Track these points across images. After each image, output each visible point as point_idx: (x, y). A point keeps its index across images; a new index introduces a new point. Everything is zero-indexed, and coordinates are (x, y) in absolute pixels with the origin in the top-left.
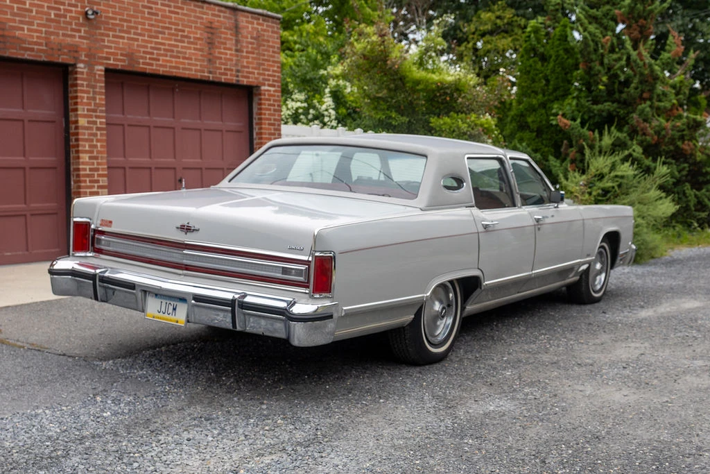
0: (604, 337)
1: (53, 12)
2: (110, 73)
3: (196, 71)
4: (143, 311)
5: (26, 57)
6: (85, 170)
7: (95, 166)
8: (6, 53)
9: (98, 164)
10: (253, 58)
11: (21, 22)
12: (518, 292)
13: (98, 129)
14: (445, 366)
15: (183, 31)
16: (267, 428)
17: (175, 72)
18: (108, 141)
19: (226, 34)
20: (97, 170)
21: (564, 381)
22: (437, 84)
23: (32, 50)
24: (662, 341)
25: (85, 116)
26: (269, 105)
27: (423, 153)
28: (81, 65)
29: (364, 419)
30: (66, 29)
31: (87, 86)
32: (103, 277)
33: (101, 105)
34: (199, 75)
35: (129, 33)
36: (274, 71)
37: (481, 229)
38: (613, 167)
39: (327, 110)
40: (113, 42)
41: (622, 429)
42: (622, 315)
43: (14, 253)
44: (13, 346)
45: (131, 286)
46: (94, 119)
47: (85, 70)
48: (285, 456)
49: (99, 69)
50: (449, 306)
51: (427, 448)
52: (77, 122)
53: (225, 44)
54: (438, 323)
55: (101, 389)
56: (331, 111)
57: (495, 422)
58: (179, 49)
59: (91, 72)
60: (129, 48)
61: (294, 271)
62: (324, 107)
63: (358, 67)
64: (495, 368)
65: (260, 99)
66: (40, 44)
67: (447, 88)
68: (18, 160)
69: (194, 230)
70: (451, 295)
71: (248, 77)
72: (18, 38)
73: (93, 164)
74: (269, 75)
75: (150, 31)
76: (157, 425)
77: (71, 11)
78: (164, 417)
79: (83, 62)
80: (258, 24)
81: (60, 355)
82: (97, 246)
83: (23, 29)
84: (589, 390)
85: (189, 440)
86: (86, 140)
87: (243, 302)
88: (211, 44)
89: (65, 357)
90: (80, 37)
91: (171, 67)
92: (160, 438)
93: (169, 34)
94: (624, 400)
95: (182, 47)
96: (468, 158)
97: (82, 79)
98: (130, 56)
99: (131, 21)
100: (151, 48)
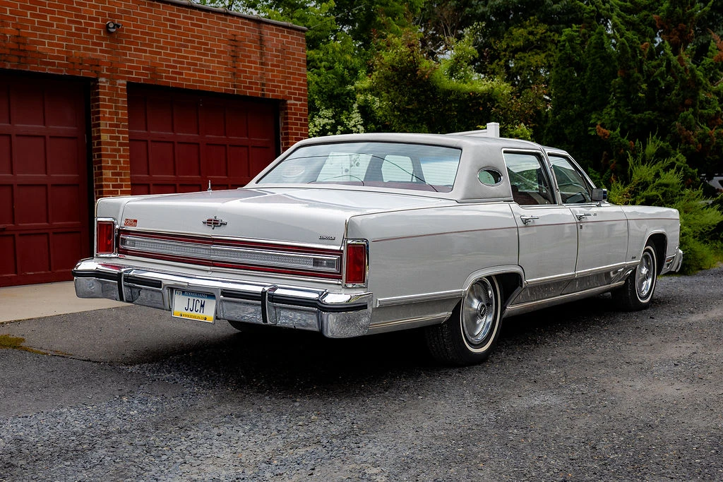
0: (653, 339)
1: (74, 26)
2: (132, 87)
3: (220, 84)
4: (170, 310)
5: (47, 71)
6: (108, 186)
7: (119, 182)
8: (26, 68)
9: (121, 180)
10: (279, 72)
11: (42, 36)
12: (561, 295)
13: (121, 144)
14: (485, 367)
15: (207, 44)
16: (300, 423)
17: (198, 86)
18: (131, 157)
19: (250, 46)
20: (121, 186)
21: (612, 377)
22: (469, 94)
23: (53, 64)
24: (714, 341)
25: (107, 131)
26: (296, 119)
27: (458, 145)
28: (103, 79)
29: (402, 414)
30: (87, 43)
31: (110, 100)
32: (129, 276)
33: (124, 120)
34: (223, 89)
35: (152, 46)
36: (300, 84)
37: (520, 224)
38: (657, 175)
39: (355, 126)
40: (135, 56)
41: (676, 418)
42: (671, 320)
43: (37, 273)
44: (37, 352)
45: (158, 284)
46: (117, 134)
47: (107, 85)
48: (320, 448)
49: (121, 84)
50: (488, 305)
51: (469, 438)
52: (99, 137)
53: (250, 57)
54: (478, 322)
55: (127, 390)
56: (359, 126)
57: (541, 415)
58: (203, 63)
59: (113, 87)
60: (152, 62)
61: (325, 262)
62: (352, 123)
63: (387, 78)
64: (539, 368)
65: (287, 114)
66: (61, 59)
67: (480, 98)
68: (40, 176)
69: (221, 224)
70: (490, 292)
71: (274, 91)
72: (39, 53)
73: (116, 180)
74: (295, 89)
75: (173, 44)
76: (186, 422)
77: (92, 25)
78: (193, 415)
79: (104, 76)
80: (284, 36)
81: (85, 360)
82: (121, 247)
83: (43, 43)
84: (639, 385)
85: (219, 435)
87: (273, 295)
88: (235, 57)
89: (90, 363)
90: (102, 51)
91: (194, 81)
92: (189, 433)
93: (192, 47)
94: (677, 394)
95: (206, 61)
96: (505, 152)
97: (104, 94)
98: (153, 70)
99: (152, 35)
100: (174, 62)
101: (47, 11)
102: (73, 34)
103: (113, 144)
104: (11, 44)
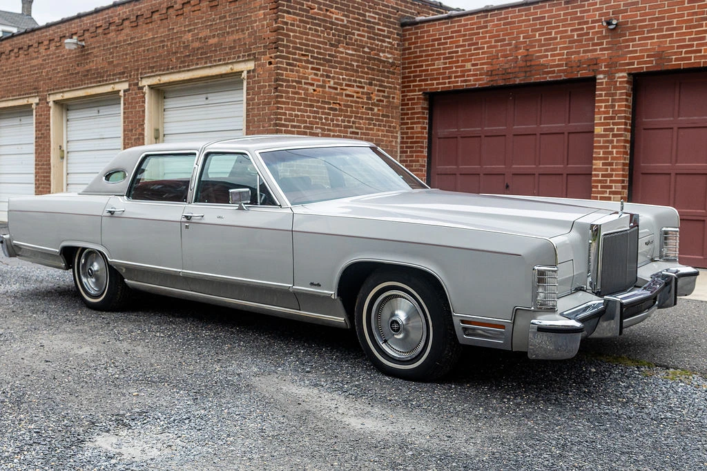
1: (575, 33)
5: (548, 79)
6: (597, 175)
7: (609, 172)
8: (531, 79)
9: (612, 170)
11: (546, 50)
13: (614, 136)
20: (611, 176)
23: (553, 72)
25: (600, 124)
28: (601, 76)
31: (606, 95)
33: (620, 112)
40: (639, 45)
46: (611, 126)
47: (605, 80)
49: (621, 76)
59: (611, 81)
60: (659, 46)
66: (561, 65)
72: (542, 65)
73: (607, 170)
75: (691, 20)
77: (594, 27)
79: (600, 73)
83: (546, 56)
86: (601, 147)
97: (602, 90)
98: (660, 55)
99: (663, 18)
100: (690, 40)
101: (553, 28)
102: (574, 41)
103: (607, 136)
104: (521, 63)
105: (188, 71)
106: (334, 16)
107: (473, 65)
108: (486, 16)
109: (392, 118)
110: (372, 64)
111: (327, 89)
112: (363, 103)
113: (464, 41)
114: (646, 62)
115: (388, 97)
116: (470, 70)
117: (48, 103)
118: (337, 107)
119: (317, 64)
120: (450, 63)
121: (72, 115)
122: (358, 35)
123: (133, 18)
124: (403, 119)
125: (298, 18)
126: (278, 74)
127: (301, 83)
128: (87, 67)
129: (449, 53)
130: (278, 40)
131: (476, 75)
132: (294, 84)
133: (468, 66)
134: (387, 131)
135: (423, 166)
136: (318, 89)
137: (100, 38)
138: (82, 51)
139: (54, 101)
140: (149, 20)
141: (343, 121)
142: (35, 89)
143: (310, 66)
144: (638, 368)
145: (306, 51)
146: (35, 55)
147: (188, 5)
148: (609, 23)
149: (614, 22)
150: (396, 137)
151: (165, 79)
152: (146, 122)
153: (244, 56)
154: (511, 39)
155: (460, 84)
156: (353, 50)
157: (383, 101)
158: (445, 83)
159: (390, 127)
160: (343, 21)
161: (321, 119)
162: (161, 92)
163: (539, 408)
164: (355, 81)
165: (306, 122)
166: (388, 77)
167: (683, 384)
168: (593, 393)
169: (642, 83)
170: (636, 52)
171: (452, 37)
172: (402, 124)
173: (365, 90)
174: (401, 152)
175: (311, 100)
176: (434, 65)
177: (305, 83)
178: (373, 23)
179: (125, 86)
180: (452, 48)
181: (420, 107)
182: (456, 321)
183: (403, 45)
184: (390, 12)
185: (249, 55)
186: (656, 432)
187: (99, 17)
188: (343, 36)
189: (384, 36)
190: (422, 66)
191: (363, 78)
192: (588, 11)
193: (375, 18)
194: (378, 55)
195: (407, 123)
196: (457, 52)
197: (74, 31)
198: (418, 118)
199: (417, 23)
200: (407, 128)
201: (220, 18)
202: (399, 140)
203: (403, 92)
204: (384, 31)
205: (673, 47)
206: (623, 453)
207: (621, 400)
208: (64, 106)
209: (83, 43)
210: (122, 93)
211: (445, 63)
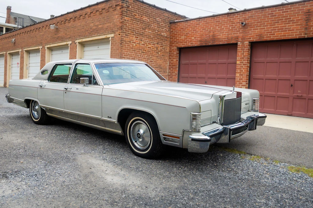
1: (231, 27)
5: (221, 43)
6: (237, 79)
9: (243, 77)
11: (220, 33)
13: (244, 65)
15: (290, 19)
17: (283, 38)
20: (242, 79)
23: (222, 41)
25: (239, 60)
28: (239, 43)
31: (241, 50)
33: (246, 56)
34: (298, 37)
40: (253, 32)
46: (243, 61)
47: (241, 44)
49: (247, 43)
52: (236, 63)
58: (287, 27)
59: (243, 45)
60: (260, 32)
66: (225, 39)
72: (219, 38)
73: (241, 77)
77: (237, 25)
79: (239, 41)
83: (220, 35)
86: (239, 69)
88: (308, 20)
90: (240, 33)
91: (281, 36)
93: (281, 22)
97: (240, 48)
98: (260, 36)
99: (262, 22)
100: (271, 30)
101: (223, 25)
102: (230, 30)
103: (241, 65)
104: (211, 37)
105: (92, 37)
106: (144, 18)
107: (195, 38)
108: (200, 20)
109: (166, 56)
110: (158, 36)
111: (141, 45)
112: (155, 50)
113: (191, 29)
114: (255, 38)
115: (164, 49)
116: (193, 40)
117: (45, 48)
118: (145, 51)
119: (137, 35)
120: (186, 37)
121: (54, 53)
122: (153, 26)
123: (74, 18)
124: (170, 57)
125: (130, 18)
126: (122, 38)
127: (131, 42)
128: (58, 36)
129: (186, 33)
130: (122, 26)
131: (195, 41)
132: (128, 42)
133: (193, 38)
134: (164, 61)
135: (177, 74)
136: (137, 45)
137: (63, 25)
138: (57, 30)
139: (47, 48)
140: (79, 19)
141: (147, 57)
142: (41, 43)
143: (134, 36)
144: (240, 154)
145: (133, 30)
146: (41, 31)
147: (92, 13)
148: (242, 24)
149: (244, 23)
150: (167, 64)
151: (84, 40)
152: (77, 55)
153: (110, 32)
154: (208, 29)
155: (190, 45)
156: (151, 31)
157: (162, 50)
158: (184, 44)
159: (165, 59)
160: (147, 20)
161: (138, 56)
162: (83, 44)
163: (193, 173)
164: (152, 43)
165: (132, 56)
166: (164, 42)
167: (256, 162)
168: (218, 166)
169: (254, 45)
170: (252, 34)
171: (187, 28)
172: (170, 59)
173: (156, 46)
174: (169, 69)
175: (134, 49)
176: (181, 38)
177: (132, 42)
178: (159, 22)
179: (70, 42)
180: (187, 31)
181: (176, 53)
182: (161, 134)
183: (170, 30)
184: (165, 18)
185: (112, 31)
186: (239, 186)
187: (63, 17)
188: (148, 26)
189: (163, 27)
190: (177, 38)
191: (155, 41)
192: (235, 19)
193: (160, 20)
194: (161, 33)
195: (171, 59)
196: (189, 33)
197: (54, 22)
198: (175, 57)
199: (176, 22)
200: (171, 60)
201: (103, 18)
202: (168, 65)
203: (170, 47)
204: (163, 25)
205: (265, 33)
206: (221, 197)
207: (228, 169)
208: (51, 49)
209: (57, 27)
210: (69, 45)
211: (185, 37)
